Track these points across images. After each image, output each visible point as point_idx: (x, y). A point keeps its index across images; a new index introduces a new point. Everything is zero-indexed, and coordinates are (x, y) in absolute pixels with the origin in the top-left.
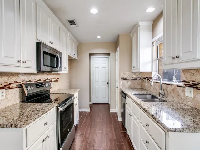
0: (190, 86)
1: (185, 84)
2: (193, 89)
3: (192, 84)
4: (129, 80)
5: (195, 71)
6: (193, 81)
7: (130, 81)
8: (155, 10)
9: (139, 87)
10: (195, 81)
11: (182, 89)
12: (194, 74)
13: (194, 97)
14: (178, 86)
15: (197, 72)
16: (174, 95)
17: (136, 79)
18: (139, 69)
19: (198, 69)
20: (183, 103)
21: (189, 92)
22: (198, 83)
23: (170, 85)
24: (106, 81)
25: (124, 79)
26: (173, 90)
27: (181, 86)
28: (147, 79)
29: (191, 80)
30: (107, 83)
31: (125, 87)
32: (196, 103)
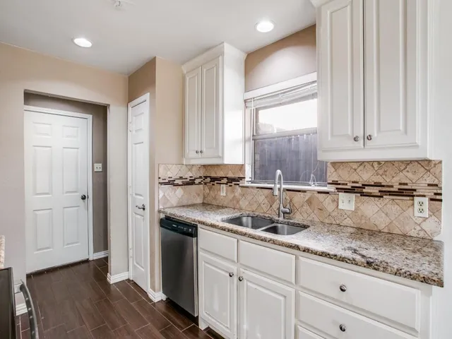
0: (346, 191)
1: (337, 189)
2: (353, 196)
3: (352, 187)
4: (178, 185)
5: (358, 164)
6: (353, 182)
7: (180, 187)
8: (273, 30)
9: (199, 200)
10: (357, 182)
11: (329, 198)
12: (355, 170)
13: (357, 209)
14: (319, 192)
15: (362, 167)
16: (310, 211)
17: (192, 182)
18: (222, 158)
19: (363, 162)
20: (334, 222)
21: (346, 202)
22: (363, 185)
23: (299, 191)
24: (76, 192)
25: (165, 184)
26: (309, 202)
27: (328, 193)
28: (225, 181)
29: (350, 182)
30: (84, 198)
31: (168, 205)
32: (361, 220)
